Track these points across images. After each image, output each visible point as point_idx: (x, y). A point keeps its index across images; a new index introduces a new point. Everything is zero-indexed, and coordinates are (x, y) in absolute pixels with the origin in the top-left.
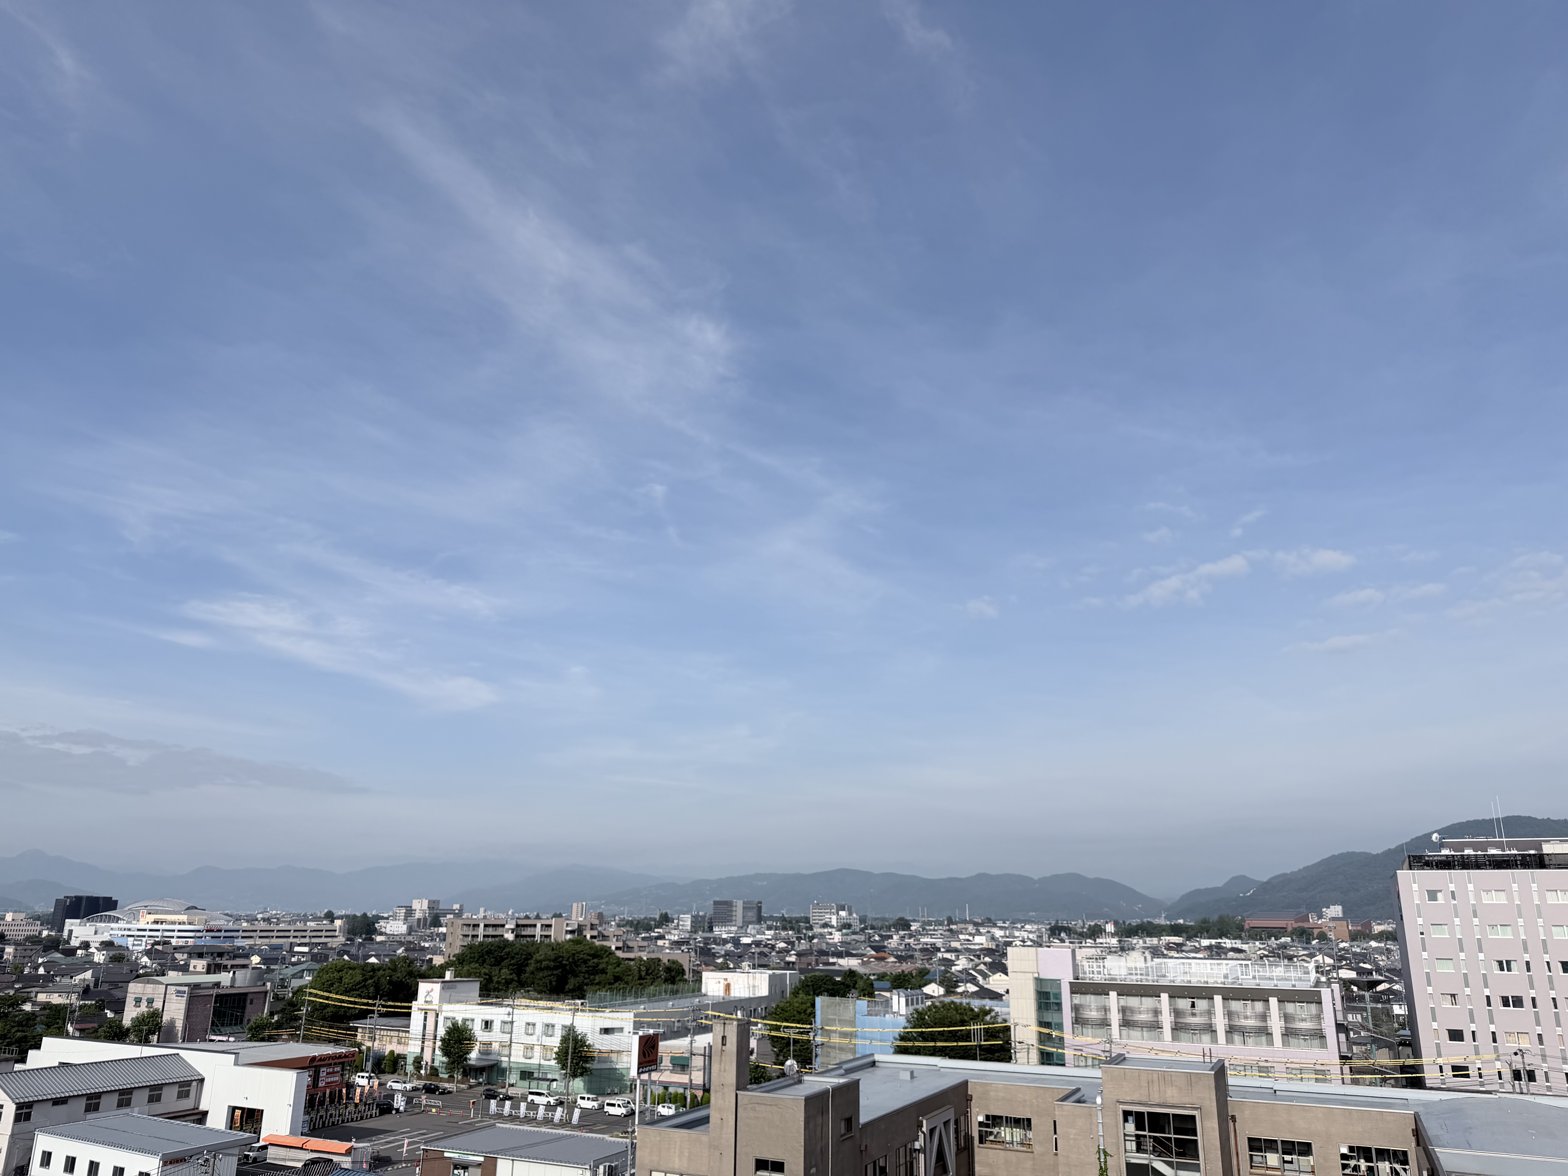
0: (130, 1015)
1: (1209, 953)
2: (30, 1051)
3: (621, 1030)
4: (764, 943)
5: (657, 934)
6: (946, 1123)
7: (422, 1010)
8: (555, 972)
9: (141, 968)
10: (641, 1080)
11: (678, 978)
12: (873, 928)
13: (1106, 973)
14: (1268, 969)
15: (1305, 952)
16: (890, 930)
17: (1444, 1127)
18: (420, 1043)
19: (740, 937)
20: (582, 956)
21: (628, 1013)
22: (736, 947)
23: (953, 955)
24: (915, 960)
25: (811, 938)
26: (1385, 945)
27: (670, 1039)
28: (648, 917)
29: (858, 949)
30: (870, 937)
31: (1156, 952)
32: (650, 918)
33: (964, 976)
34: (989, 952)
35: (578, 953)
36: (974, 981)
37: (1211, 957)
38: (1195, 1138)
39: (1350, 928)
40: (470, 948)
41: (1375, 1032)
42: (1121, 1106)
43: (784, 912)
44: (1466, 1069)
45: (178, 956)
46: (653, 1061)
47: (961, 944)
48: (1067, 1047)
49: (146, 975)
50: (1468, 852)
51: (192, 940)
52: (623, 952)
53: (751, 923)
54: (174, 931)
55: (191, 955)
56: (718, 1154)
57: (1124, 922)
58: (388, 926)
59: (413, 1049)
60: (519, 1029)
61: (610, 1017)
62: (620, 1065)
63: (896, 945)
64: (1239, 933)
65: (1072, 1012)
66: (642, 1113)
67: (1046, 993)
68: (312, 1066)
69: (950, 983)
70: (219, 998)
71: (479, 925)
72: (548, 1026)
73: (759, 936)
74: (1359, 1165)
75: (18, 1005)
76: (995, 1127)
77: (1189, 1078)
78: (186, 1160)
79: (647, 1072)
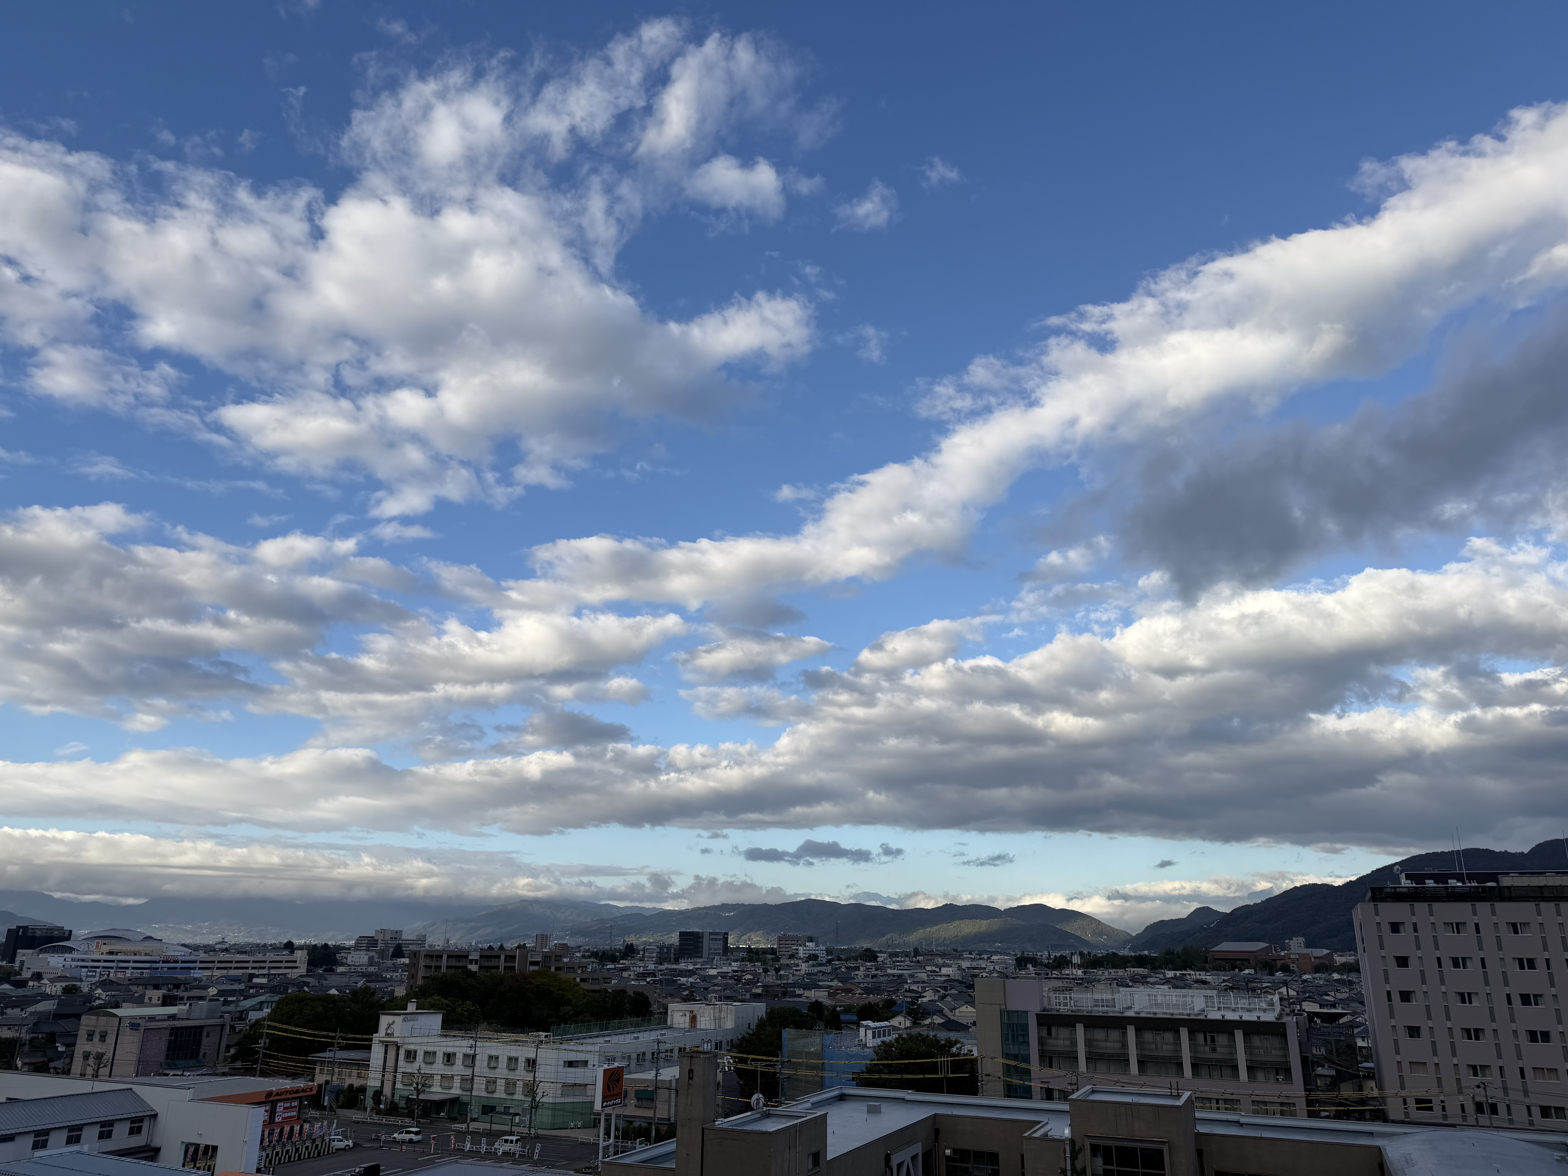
0: (82, 1047)
1: (1174, 985)
3: (585, 1063)
4: (730, 975)
5: (622, 966)
6: (914, 1158)
7: (382, 1042)
8: (519, 1004)
9: (94, 1001)
10: (606, 1115)
11: (644, 1010)
12: (839, 959)
13: (1072, 1004)
14: (1233, 1001)
15: (1269, 984)
16: (857, 961)
18: (380, 1076)
19: (707, 968)
20: (546, 988)
21: (593, 1046)
22: (703, 979)
23: (920, 986)
24: (881, 992)
25: (777, 970)
26: (1348, 978)
27: (636, 1072)
28: (613, 948)
29: (825, 981)
30: (837, 969)
31: (1122, 984)
32: (615, 949)
33: (931, 1008)
34: (955, 983)
35: (542, 985)
36: (940, 1012)
37: (1176, 988)
38: (1163, 1172)
39: (1314, 959)
40: (434, 979)
41: (1339, 1065)
42: (1089, 1140)
43: (751, 943)
44: (1430, 1101)
45: (133, 988)
46: (617, 1095)
47: (928, 976)
48: (1034, 1079)
49: (100, 1007)
50: (1430, 883)
51: (147, 971)
52: (588, 983)
53: (717, 954)
54: (129, 962)
55: (145, 986)
57: (1090, 954)
58: (350, 956)
59: (373, 1082)
60: (481, 1062)
61: (574, 1050)
62: (584, 1098)
63: (863, 977)
64: (1203, 965)
65: (1039, 1044)
66: (606, 1148)
67: (1013, 1024)
68: (270, 1101)
69: (917, 1013)
70: (175, 1031)
71: (441, 956)
72: (510, 1059)
73: (726, 968)
76: (962, 1161)
77: (1157, 1111)
79: (611, 1106)
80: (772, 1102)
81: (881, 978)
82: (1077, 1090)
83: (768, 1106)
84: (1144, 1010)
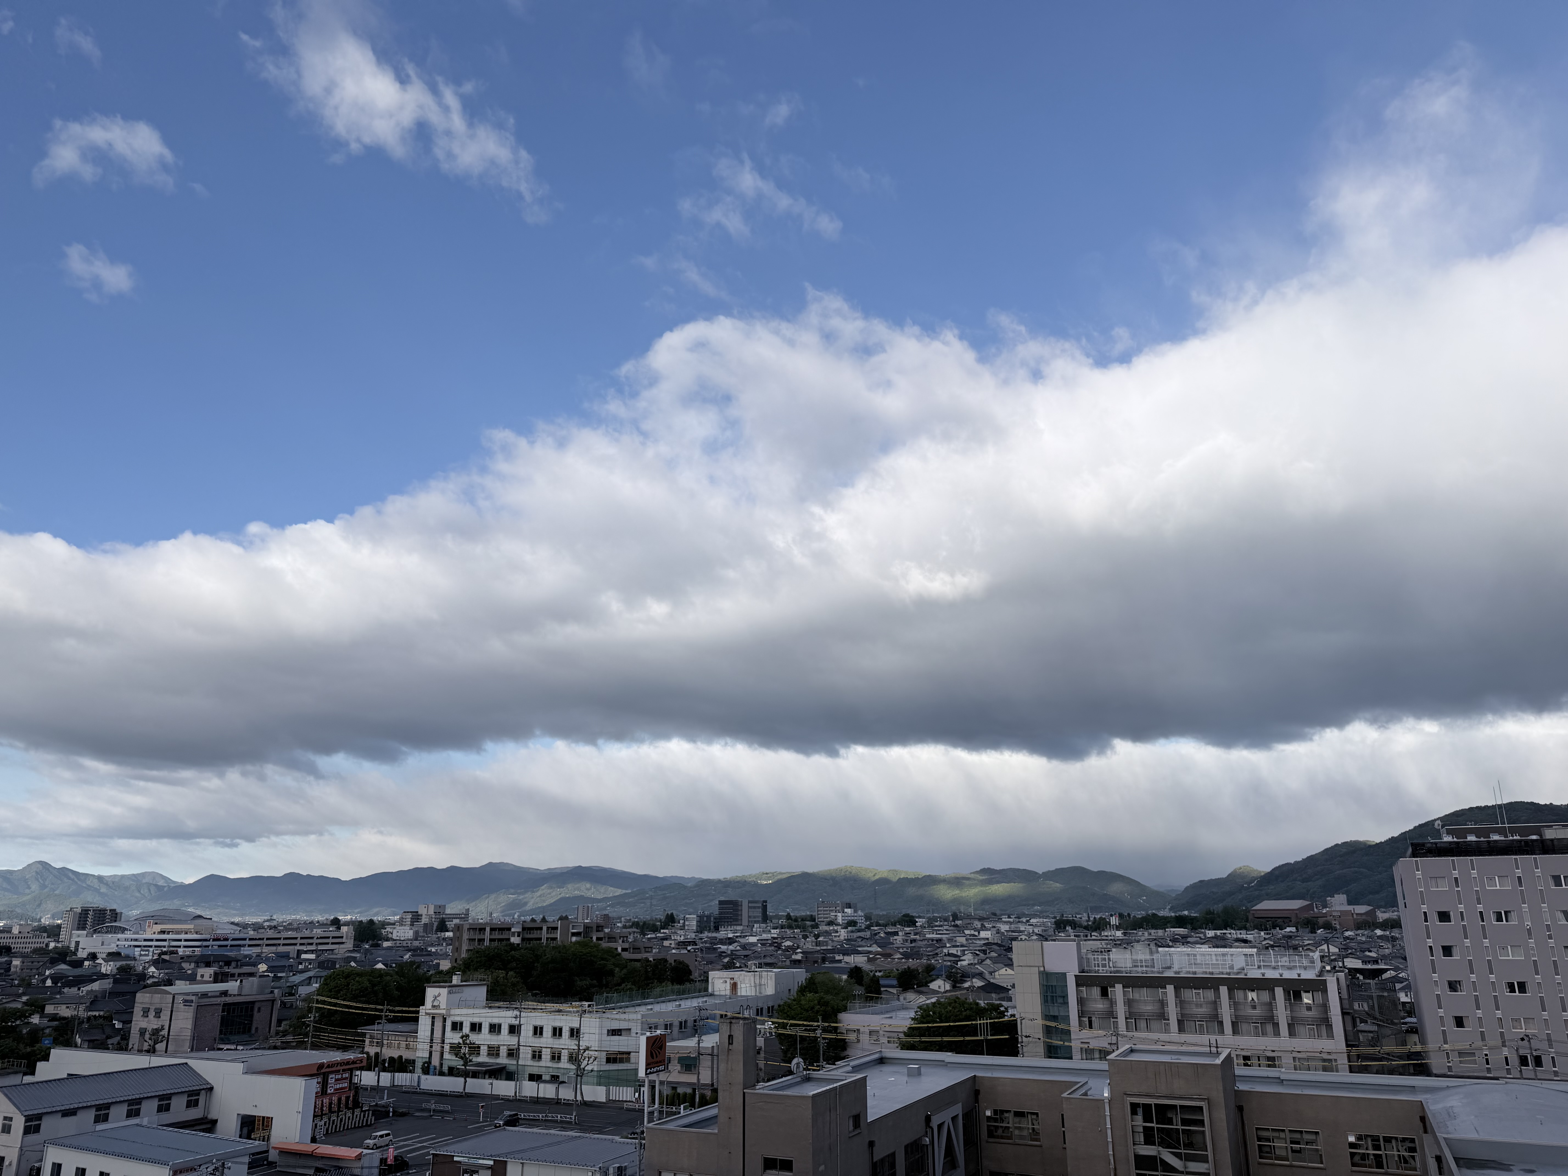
0: (138, 1026)
1: (1214, 944)
2: (39, 1064)
3: (628, 1031)
4: (769, 942)
5: (663, 935)
6: (954, 1119)
7: (430, 1015)
8: (562, 974)
9: (149, 978)
10: (650, 1081)
11: (685, 978)
12: (878, 925)
13: (1111, 965)
14: (1273, 959)
15: (1310, 942)
16: (895, 926)
18: (428, 1048)
19: (746, 936)
20: (588, 958)
21: (636, 1014)
22: (742, 946)
23: (959, 950)
24: (921, 956)
25: (817, 936)
26: (1390, 934)
27: (678, 1040)
28: (654, 918)
29: (864, 946)
30: (876, 934)
31: (1161, 944)
32: (656, 919)
33: (970, 971)
34: (994, 946)
35: (584, 955)
36: (980, 975)
37: (1216, 947)
38: (1204, 1129)
39: (1355, 915)
40: (477, 952)
41: (1381, 1021)
42: (1128, 1098)
43: (789, 910)
45: (185, 965)
46: (660, 1062)
47: (967, 940)
49: (154, 985)
50: (1471, 838)
51: (199, 949)
52: (630, 953)
53: (756, 922)
54: (180, 940)
55: (198, 965)
56: (727, 1152)
57: (1128, 915)
58: (395, 931)
59: (421, 1053)
60: (527, 1031)
61: (617, 1018)
62: (629, 1065)
63: (902, 942)
64: (1244, 923)
65: (1078, 1005)
66: (651, 1113)
67: (1052, 986)
68: (321, 1072)
69: (956, 977)
70: (227, 1007)
71: (485, 929)
72: (555, 1029)
73: (765, 935)
74: (1368, 1154)
75: (26, 1017)
76: (1002, 1121)
77: (1196, 1069)
78: (195, 1170)
79: (655, 1072)
80: (814, 1066)
81: (920, 943)
82: (1117, 1049)
83: (809, 1070)
84: (1183, 970)
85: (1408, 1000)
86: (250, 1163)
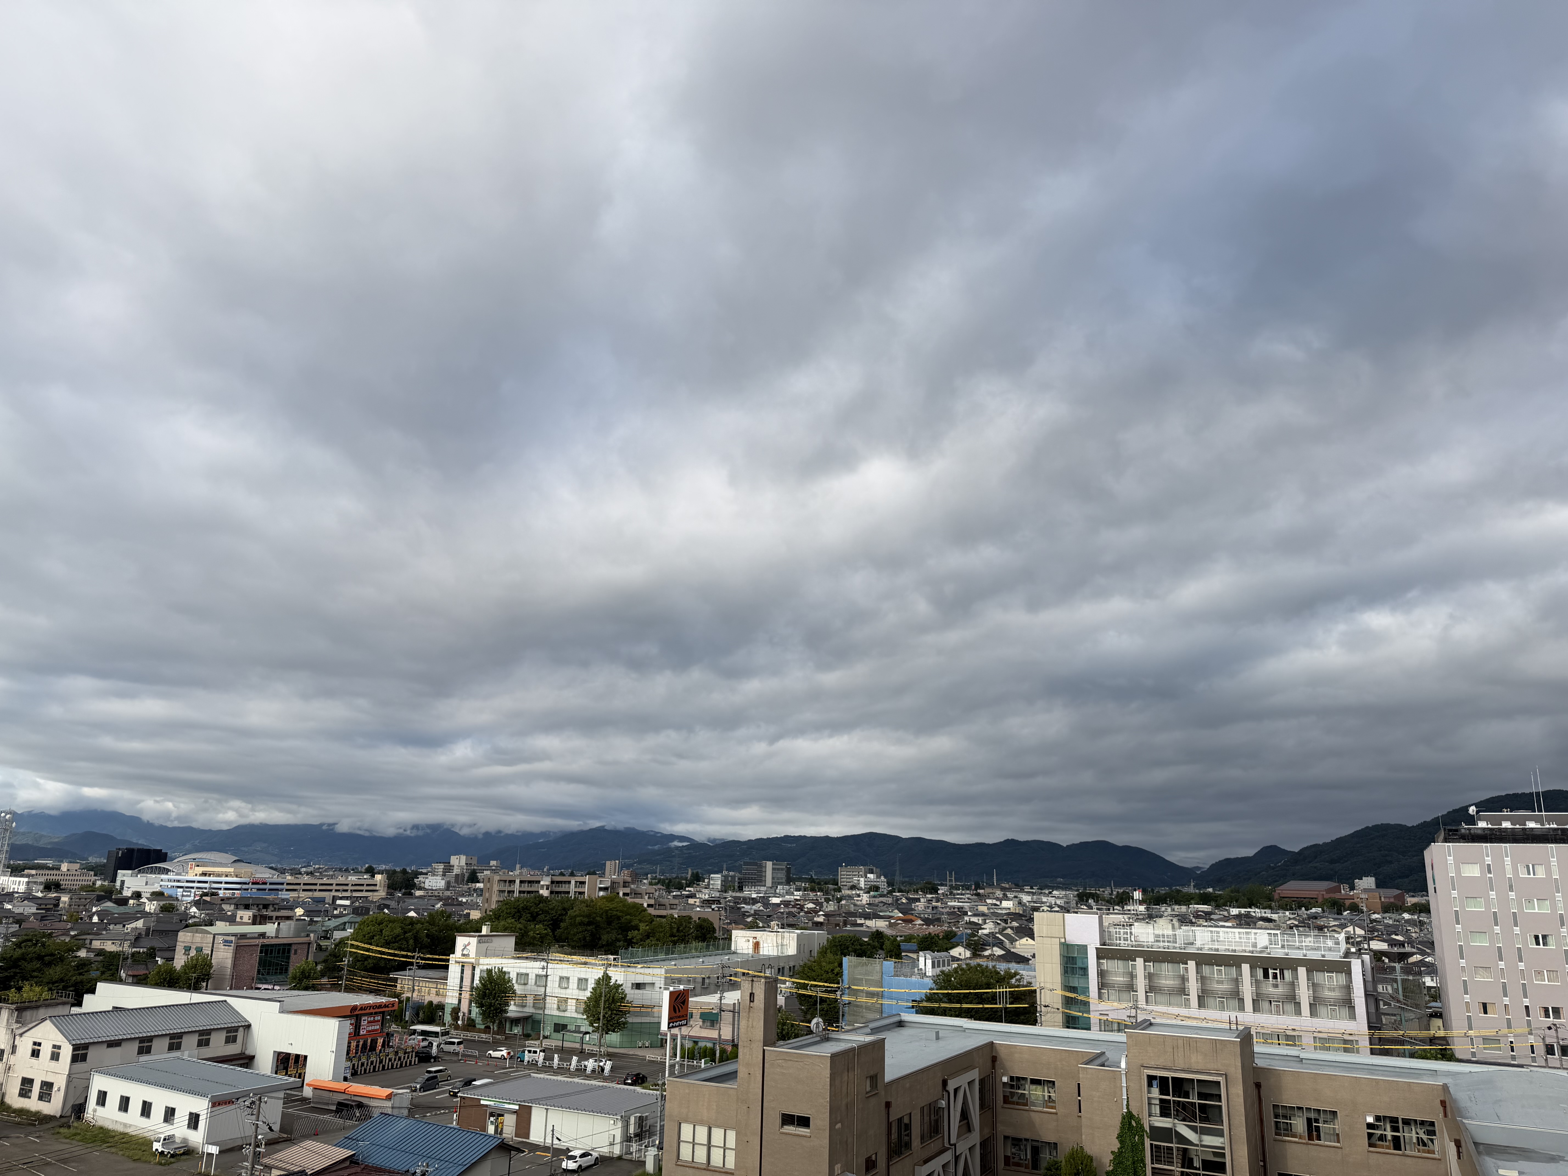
0: (179, 961)
1: (1238, 922)
2: (85, 996)
3: (653, 985)
4: (792, 903)
5: (688, 893)
6: (971, 1084)
7: (459, 963)
8: (589, 928)
9: (191, 918)
10: (672, 1035)
11: (708, 936)
12: (900, 891)
13: (1133, 939)
14: (1297, 938)
15: (1336, 923)
16: (917, 893)
17: (1473, 1099)
18: (458, 995)
19: (770, 897)
20: (615, 913)
21: (659, 970)
22: (766, 907)
23: (980, 919)
24: (942, 923)
25: (839, 900)
26: (1418, 918)
27: (700, 995)
28: (679, 876)
29: (885, 911)
30: (897, 900)
31: (1184, 920)
32: (681, 877)
33: (991, 940)
34: (1015, 916)
35: (611, 909)
37: (1239, 926)
38: (1220, 1104)
39: (1383, 899)
40: (507, 904)
41: (1404, 1004)
42: (1146, 1071)
43: (813, 873)
45: (225, 907)
46: (683, 1016)
47: (988, 909)
48: (1093, 1011)
49: (195, 924)
50: (1506, 825)
51: (238, 892)
52: (655, 909)
53: (780, 883)
54: (221, 883)
55: (237, 907)
56: (745, 1107)
57: (1153, 891)
58: (427, 881)
59: (451, 999)
60: (553, 983)
61: (642, 973)
62: (652, 1019)
63: (923, 908)
64: (1269, 902)
65: (1098, 977)
66: (672, 1066)
67: (1073, 957)
68: (354, 1014)
69: (977, 946)
70: (265, 948)
71: (514, 882)
72: (580, 980)
73: (788, 897)
74: (1385, 1135)
75: (73, 951)
76: (1019, 1089)
77: (1214, 1044)
78: (233, 1102)
79: (677, 1026)
80: (833, 1026)
81: (942, 910)
83: (829, 1030)
84: (1206, 946)
85: (1433, 984)
86: (284, 1098)
